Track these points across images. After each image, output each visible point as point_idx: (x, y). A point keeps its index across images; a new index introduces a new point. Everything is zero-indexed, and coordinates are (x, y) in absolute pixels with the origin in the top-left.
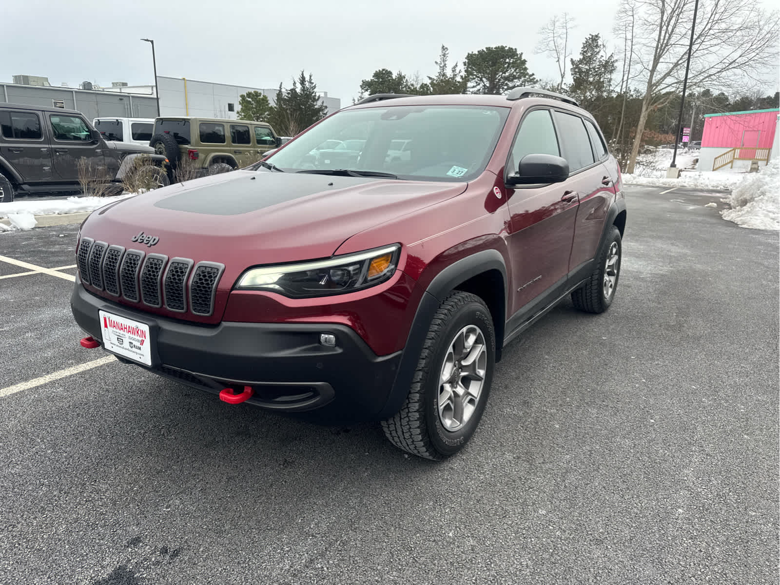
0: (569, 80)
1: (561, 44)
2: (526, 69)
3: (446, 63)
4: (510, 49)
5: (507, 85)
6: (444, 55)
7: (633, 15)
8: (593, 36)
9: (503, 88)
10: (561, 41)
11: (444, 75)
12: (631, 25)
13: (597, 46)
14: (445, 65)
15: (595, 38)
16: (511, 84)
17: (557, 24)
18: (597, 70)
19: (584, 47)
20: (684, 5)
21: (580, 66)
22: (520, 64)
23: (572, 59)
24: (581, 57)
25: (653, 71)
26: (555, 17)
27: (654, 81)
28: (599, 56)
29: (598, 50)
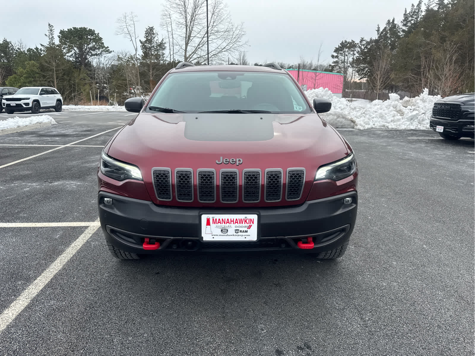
0: (140, 53)
1: (131, 30)
2: (103, 43)
3: (53, 35)
4: (90, 30)
5: (91, 53)
6: (51, 30)
7: (170, 18)
8: (150, 27)
9: (89, 55)
10: (131, 29)
11: (54, 44)
12: (170, 23)
13: (153, 34)
14: (53, 37)
15: (151, 29)
16: (93, 53)
17: (127, 18)
18: (155, 47)
19: (146, 34)
20: (195, 16)
21: (146, 44)
22: (98, 40)
23: (140, 40)
24: (146, 39)
25: (186, 50)
26: (126, 14)
27: (187, 56)
28: (155, 40)
29: (154, 36)
